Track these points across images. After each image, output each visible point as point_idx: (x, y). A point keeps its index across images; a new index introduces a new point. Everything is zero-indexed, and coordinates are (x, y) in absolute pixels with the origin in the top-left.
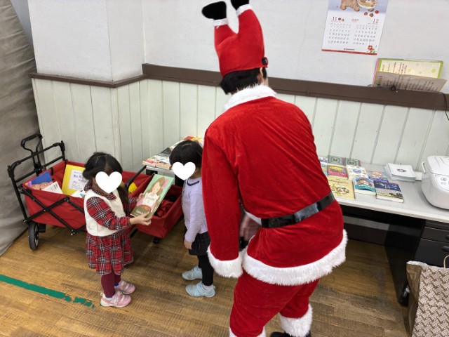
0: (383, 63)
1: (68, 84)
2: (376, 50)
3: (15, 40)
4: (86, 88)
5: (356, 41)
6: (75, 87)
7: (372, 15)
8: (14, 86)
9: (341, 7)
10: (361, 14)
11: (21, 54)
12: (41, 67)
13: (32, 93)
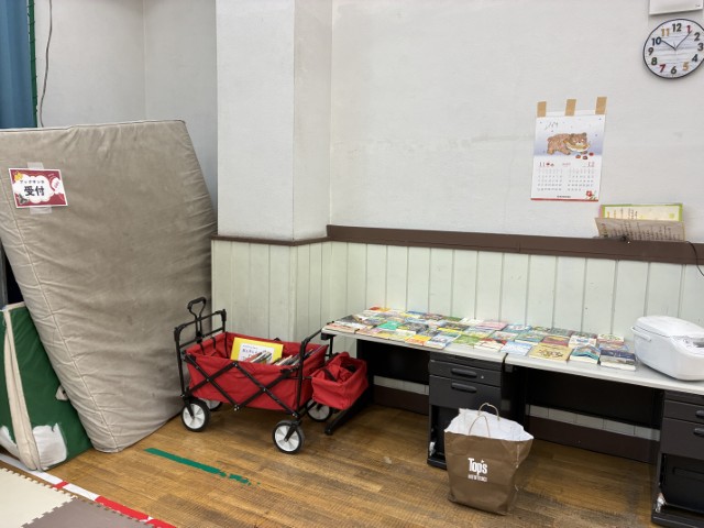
0: (607, 209)
1: (247, 244)
2: (596, 196)
3: (200, 203)
4: (265, 248)
5: (571, 187)
6: (255, 247)
7: (586, 158)
8: (193, 249)
9: (548, 152)
10: (573, 157)
11: (203, 218)
12: (223, 229)
13: (210, 258)
